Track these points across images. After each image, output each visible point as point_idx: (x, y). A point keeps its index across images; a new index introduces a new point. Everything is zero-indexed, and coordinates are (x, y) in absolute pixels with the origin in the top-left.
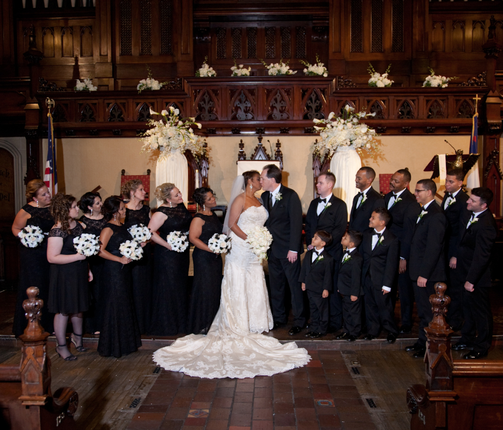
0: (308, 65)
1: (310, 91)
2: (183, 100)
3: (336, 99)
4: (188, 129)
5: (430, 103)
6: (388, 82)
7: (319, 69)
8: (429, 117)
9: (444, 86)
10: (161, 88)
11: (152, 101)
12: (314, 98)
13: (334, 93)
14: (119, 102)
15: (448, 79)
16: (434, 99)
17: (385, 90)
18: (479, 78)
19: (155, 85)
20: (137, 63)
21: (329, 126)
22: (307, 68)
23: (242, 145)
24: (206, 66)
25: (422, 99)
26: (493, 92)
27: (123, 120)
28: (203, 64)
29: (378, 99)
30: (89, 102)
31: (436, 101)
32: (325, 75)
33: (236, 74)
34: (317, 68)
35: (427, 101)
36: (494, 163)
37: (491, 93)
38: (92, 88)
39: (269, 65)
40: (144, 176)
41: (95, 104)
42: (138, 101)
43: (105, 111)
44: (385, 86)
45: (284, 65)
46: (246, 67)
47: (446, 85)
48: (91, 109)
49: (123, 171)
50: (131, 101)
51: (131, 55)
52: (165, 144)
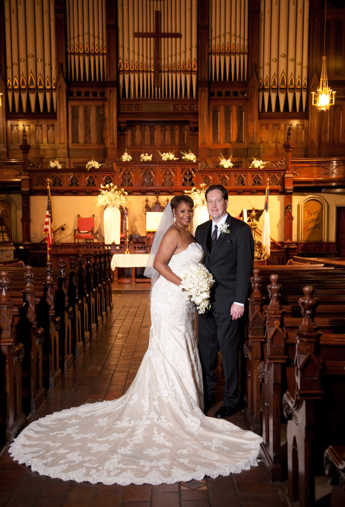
0: (185, 154)
1: (186, 170)
2: (113, 174)
3: (201, 174)
4: (120, 195)
5: (254, 177)
6: (231, 165)
7: (191, 157)
8: (253, 184)
9: (261, 168)
10: (100, 167)
11: (96, 175)
12: (188, 173)
13: (200, 171)
14: (76, 175)
15: (265, 163)
16: (256, 174)
17: (228, 170)
18: (282, 162)
19: (96, 165)
20: (82, 148)
21: (192, 194)
22: (184, 156)
23: (147, 201)
24: (126, 154)
25: (249, 174)
26: (289, 171)
27: (78, 185)
28: (124, 153)
29: (225, 174)
30: (59, 175)
31: (257, 176)
32: (195, 161)
33: (143, 160)
34: (190, 156)
35: (253, 176)
36: (289, 211)
37: (287, 172)
38: (60, 167)
39: (162, 154)
40: (91, 218)
41: (62, 176)
42: (87, 174)
43: (67, 180)
44: (229, 167)
45: (171, 154)
46: (149, 155)
47: (263, 167)
48: (59, 179)
49: (79, 215)
50: (83, 174)
51: (79, 143)
52: (110, 203)
